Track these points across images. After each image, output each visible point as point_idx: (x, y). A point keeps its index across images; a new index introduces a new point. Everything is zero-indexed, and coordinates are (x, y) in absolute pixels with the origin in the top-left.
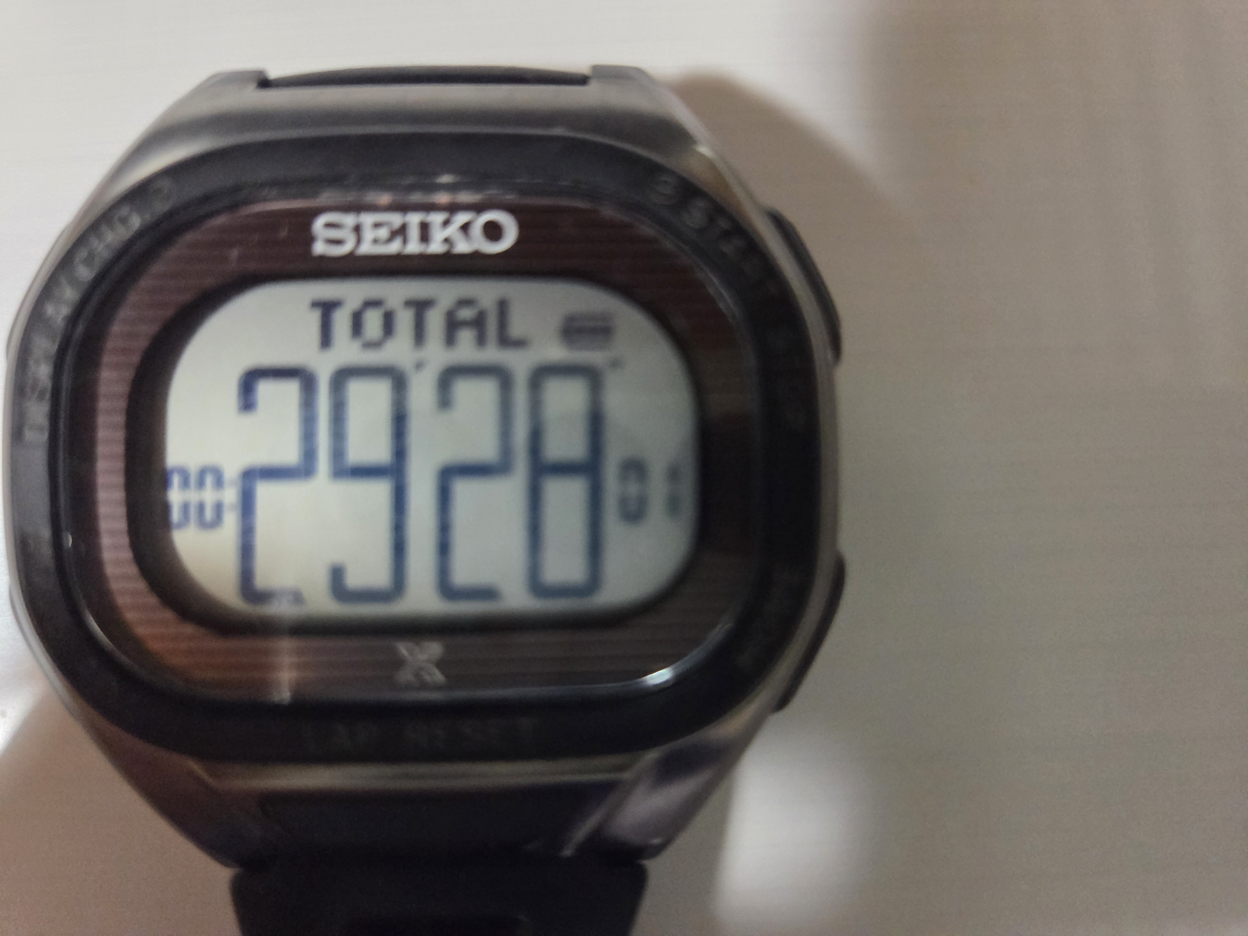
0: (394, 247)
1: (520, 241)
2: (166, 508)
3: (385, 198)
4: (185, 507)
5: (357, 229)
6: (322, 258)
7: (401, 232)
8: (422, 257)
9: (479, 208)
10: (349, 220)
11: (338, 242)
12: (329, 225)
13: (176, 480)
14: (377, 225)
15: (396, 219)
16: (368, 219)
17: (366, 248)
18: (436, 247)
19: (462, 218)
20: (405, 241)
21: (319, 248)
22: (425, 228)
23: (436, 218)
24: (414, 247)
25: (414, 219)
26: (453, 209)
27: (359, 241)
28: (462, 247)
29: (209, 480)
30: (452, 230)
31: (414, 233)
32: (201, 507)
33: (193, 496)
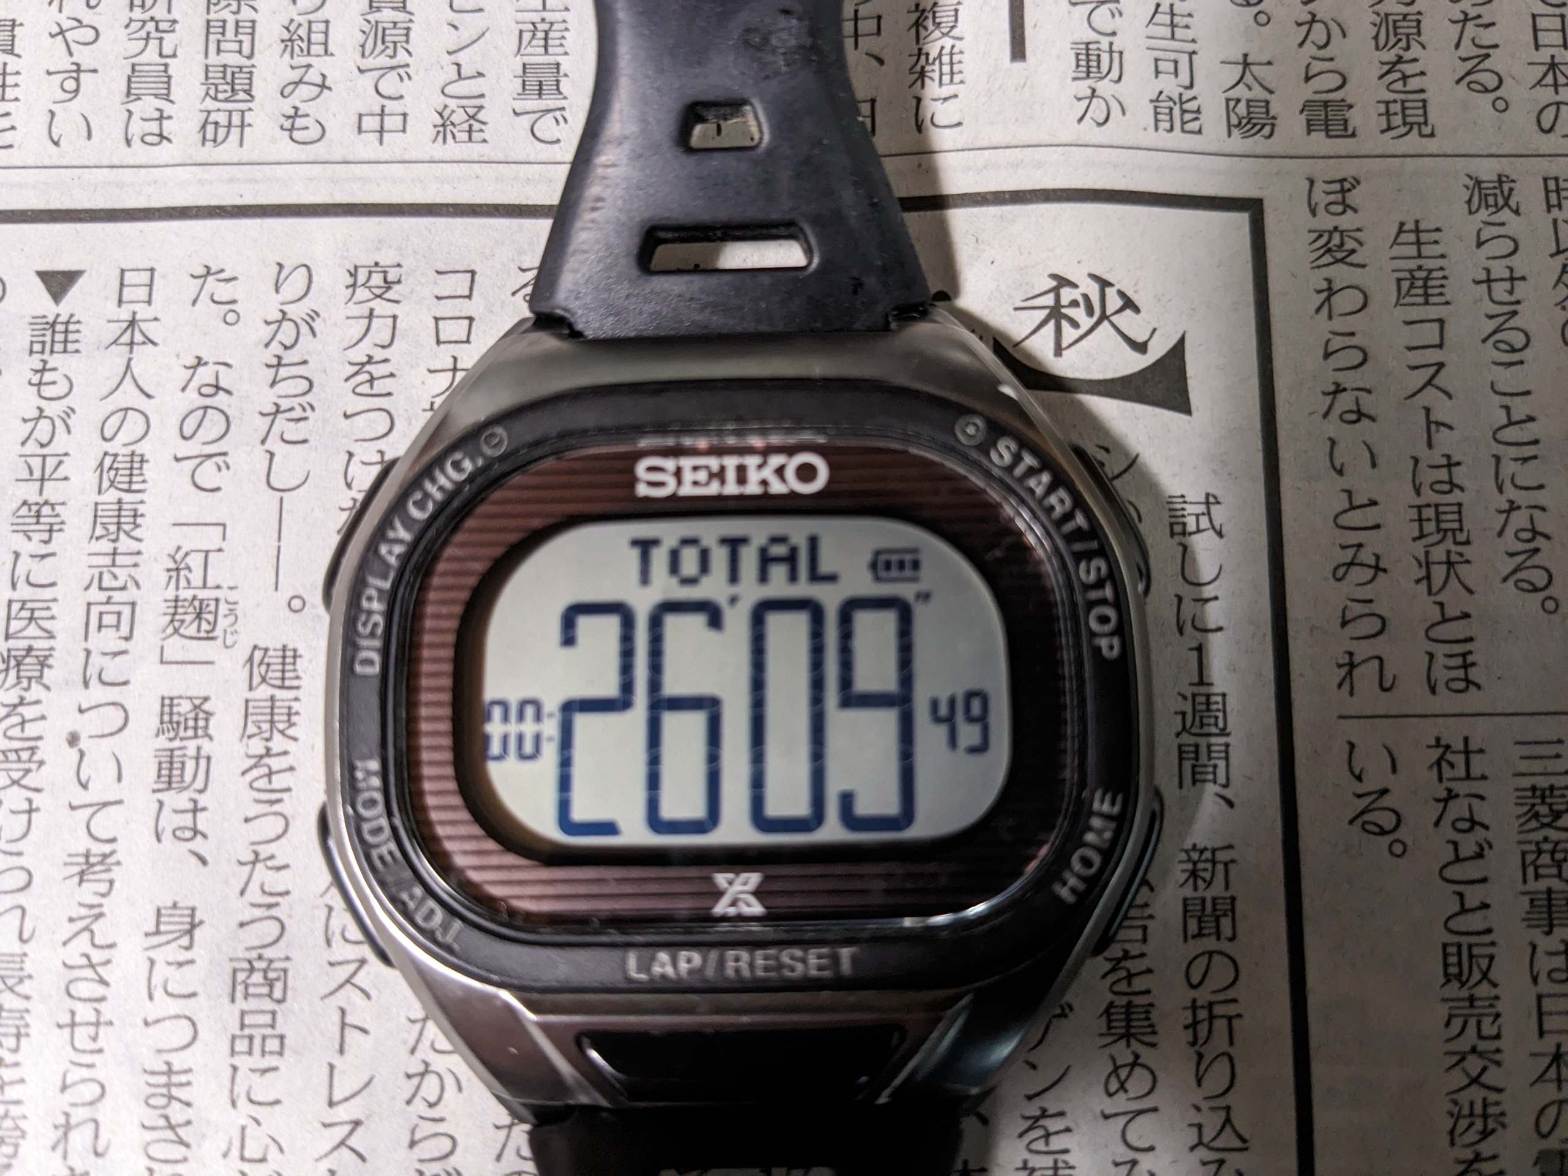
0: (714, 489)
1: (831, 481)
2: (486, 739)
3: (702, 443)
4: (505, 738)
5: (678, 473)
6: (647, 499)
7: (720, 475)
8: (741, 497)
9: (790, 451)
10: (670, 464)
11: (660, 484)
12: (651, 469)
13: (497, 712)
14: (695, 469)
15: (714, 463)
16: (687, 463)
17: (687, 490)
18: (753, 488)
19: (776, 460)
20: (723, 482)
21: (642, 490)
22: (741, 470)
23: (751, 461)
24: (731, 488)
25: (731, 462)
26: (767, 452)
27: (679, 482)
28: (777, 487)
29: (530, 711)
30: (768, 473)
31: (731, 475)
32: (520, 738)
33: (513, 728)
